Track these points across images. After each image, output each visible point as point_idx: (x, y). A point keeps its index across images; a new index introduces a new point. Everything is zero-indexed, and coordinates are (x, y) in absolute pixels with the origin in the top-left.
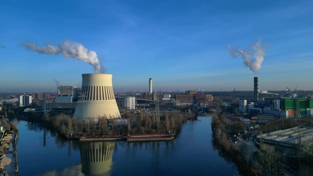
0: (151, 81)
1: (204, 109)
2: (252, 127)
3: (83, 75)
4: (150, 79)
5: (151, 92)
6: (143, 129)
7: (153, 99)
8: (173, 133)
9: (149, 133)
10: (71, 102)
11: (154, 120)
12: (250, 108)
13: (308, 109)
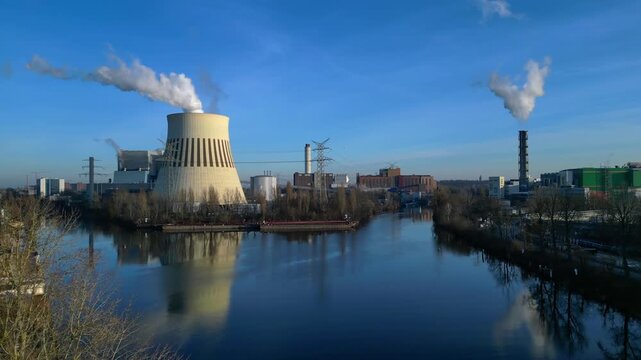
0: (309, 149)
1: (417, 199)
2: (515, 212)
3: (168, 116)
4: (307, 146)
5: (309, 172)
6: (292, 211)
7: (312, 185)
8: (353, 220)
9: (304, 218)
10: (146, 181)
11: (316, 198)
12: (511, 193)
13: (629, 190)
